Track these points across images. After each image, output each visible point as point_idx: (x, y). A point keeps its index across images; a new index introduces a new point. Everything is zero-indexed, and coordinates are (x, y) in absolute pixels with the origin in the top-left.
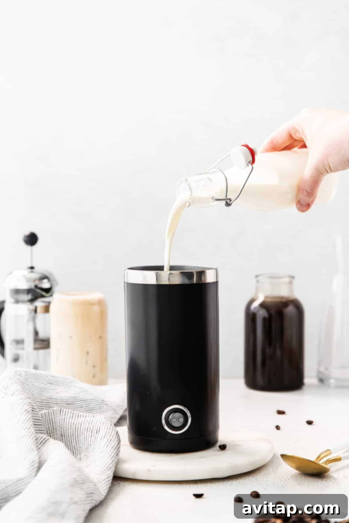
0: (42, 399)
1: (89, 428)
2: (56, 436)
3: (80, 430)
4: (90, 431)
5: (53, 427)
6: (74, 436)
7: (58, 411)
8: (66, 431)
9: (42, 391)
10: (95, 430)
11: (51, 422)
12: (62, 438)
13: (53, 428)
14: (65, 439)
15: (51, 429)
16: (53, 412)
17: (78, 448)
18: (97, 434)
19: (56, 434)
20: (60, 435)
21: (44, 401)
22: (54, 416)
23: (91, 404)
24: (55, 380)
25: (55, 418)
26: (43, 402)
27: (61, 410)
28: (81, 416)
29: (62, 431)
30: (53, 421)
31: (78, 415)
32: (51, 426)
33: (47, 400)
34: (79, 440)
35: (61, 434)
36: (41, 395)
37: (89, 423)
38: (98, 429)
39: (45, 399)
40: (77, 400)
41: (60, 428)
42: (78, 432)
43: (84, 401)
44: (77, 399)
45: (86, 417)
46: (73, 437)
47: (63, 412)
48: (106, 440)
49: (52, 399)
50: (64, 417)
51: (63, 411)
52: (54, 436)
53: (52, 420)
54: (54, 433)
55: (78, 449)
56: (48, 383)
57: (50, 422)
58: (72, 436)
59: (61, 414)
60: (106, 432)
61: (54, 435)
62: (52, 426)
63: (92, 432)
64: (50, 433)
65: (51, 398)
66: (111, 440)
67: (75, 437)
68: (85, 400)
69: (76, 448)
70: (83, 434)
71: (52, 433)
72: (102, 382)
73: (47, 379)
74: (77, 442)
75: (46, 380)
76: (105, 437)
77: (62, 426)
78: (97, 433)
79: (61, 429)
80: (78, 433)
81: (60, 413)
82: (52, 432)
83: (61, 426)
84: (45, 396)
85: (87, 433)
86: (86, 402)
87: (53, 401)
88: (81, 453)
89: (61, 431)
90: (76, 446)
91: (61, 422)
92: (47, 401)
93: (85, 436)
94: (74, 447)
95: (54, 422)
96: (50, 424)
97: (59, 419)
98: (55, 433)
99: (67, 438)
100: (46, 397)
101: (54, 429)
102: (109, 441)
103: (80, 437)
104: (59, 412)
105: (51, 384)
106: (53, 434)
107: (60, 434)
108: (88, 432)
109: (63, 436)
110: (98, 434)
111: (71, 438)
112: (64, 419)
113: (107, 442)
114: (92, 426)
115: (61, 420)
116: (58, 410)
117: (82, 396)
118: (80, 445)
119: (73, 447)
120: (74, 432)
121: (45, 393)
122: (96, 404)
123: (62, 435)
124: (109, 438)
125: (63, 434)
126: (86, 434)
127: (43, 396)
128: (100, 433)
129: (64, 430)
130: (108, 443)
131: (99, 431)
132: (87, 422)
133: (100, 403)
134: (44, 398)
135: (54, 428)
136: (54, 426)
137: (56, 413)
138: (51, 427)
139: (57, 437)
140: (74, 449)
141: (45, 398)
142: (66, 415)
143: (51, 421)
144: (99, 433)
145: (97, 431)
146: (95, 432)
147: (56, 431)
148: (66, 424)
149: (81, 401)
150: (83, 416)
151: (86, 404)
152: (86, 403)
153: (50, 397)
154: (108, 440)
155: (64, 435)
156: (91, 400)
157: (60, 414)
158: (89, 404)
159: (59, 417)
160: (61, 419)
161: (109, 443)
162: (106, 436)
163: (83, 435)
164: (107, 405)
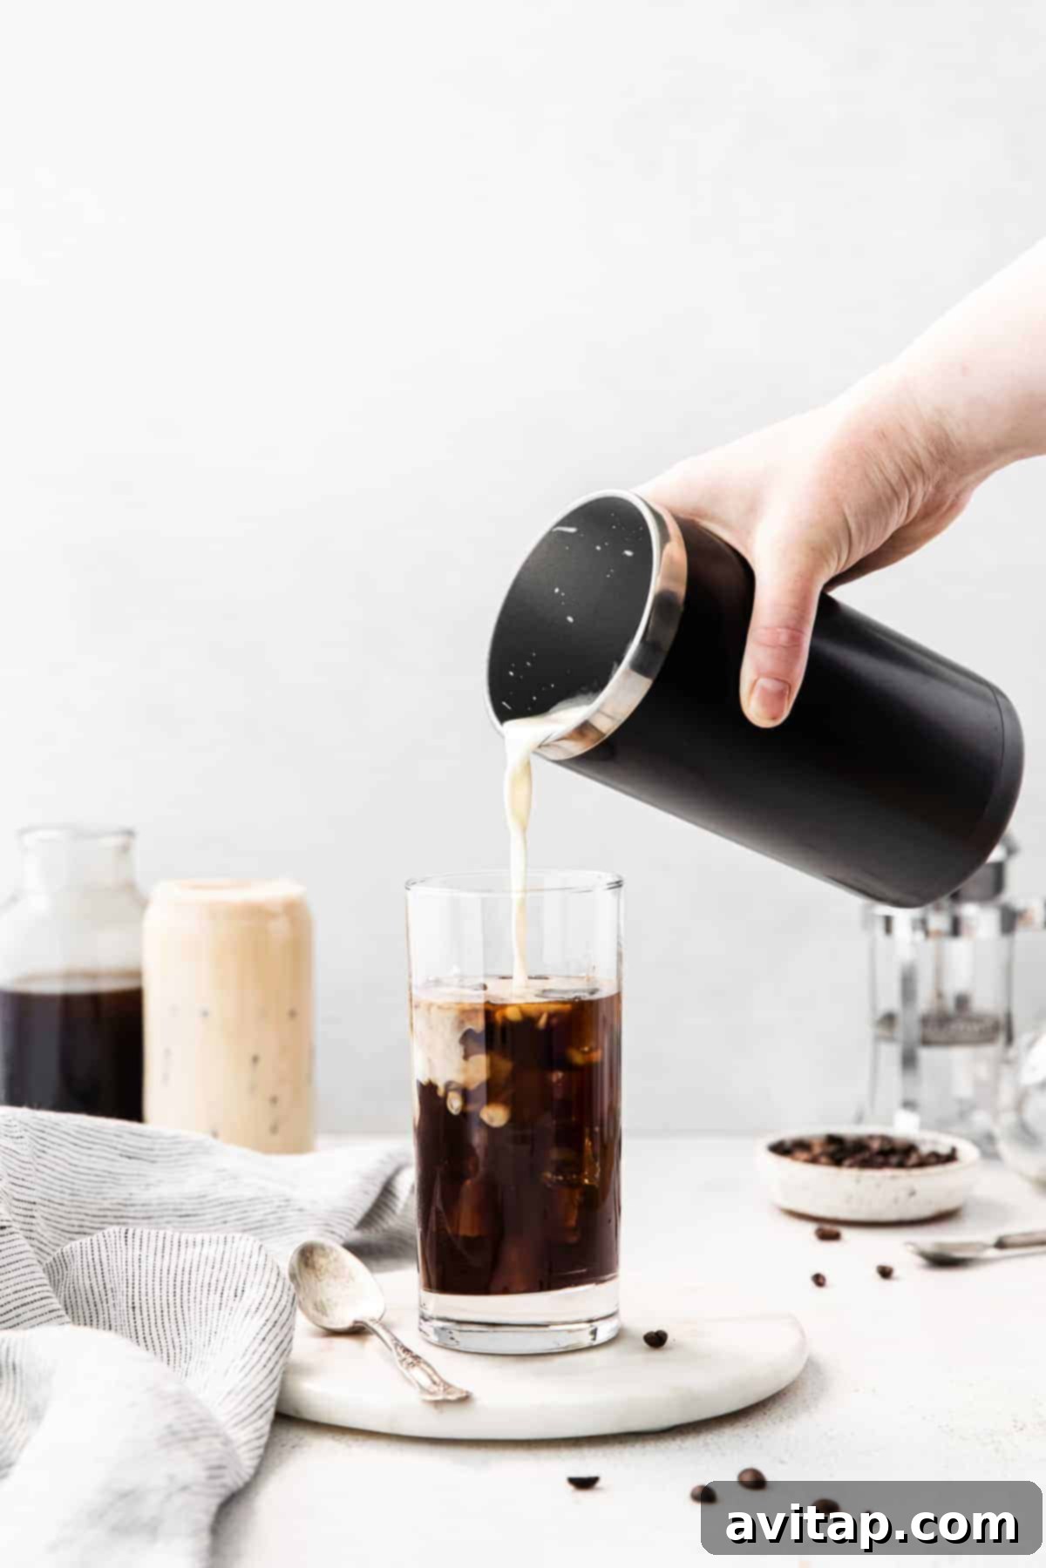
0: (102, 1207)
1: (213, 1282)
2: (115, 1310)
3: (189, 1292)
4: (216, 1290)
5: (104, 1284)
6: (172, 1309)
7: (120, 1237)
8: (147, 1295)
9: (104, 1182)
10: (230, 1287)
11: (99, 1271)
12: (134, 1314)
13: (105, 1288)
14: (142, 1319)
15: (99, 1292)
16: (105, 1241)
17: (183, 1343)
18: (238, 1299)
19: (114, 1305)
20: (127, 1307)
21: (109, 1213)
22: (107, 1251)
23: (254, 1211)
24: (145, 1146)
25: (110, 1257)
26: (105, 1216)
27: (126, 1233)
28: (187, 1243)
29: (133, 1296)
30: (105, 1266)
31: (179, 1242)
32: (97, 1281)
33: (119, 1210)
34: (187, 1320)
35: (130, 1305)
36: (98, 1193)
37: (213, 1268)
38: (241, 1285)
39: (110, 1207)
40: (211, 1204)
41: (127, 1287)
42: (182, 1296)
43: (230, 1206)
44: (209, 1201)
45: (203, 1244)
46: (169, 1312)
47: (133, 1238)
48: (262, 1321)
49: (132, 1205)
50: (137, 1252)
51: (134, 1234)
52: (108, 1310)
53: (101, 1266)
54: (107, 1303)
55: (184, 1347)
56: (121, 1155)
57: (95, 1269)
58: (165, 1309)
59: (130, 1247)
60: (265, 1295)
61: (108, 1307)
62: (101, 1283)
63: (222, 1294)
64: (95, 1302)
65: (128, 1202)
66: (276, 1322)
67: (175, 1311)
68: (232, 1203)
69: (177, 1344)
70: (198, 1300)
71: (102, 1303)
72: (300, 1146)
73: (118, 1142)
74: (181, 1327)
75: (116, 1148)
76: (258, 1308)
77: (133, 1280)
78: (236, 1296)
79: (130, 1289)
80: (182, 1299)
81: (126, 1241)
82: (101, 1299)
83: (130, 1282)
84: (112, 1198)
85: (208, 1297)
86: (236, 1208)
87: (136, 1211)
88: (190, 1357)
89: (130, 1294)
90: (176, 1340)
91: (130, 1268)
92: (119, 1214)
93: (203, 1306)
94: (173, 1342)
95: (105, 1271)
96: (96, 1277)
97: (124, 1260)
98: (111, 1302)
99: (149, 1315)
100: (115, 1201)
101: (106, 1291)
102: (269, 1325)
103: (189, 1310)
104: (123, 1239)
105: (130, 1158)
106: (105, 1304)
107: (127, 1303)
108: (211, 1298)
109: (137, 1311)
110: (241, 1299)
111: (162, 1316)
112: (140, 1259)
113: (265, 1325)
114: (222, 1277)
115: (130, 1264)
116: (117, 1234)
117: (225, 1191)
118: (188, 1335)
119: (170, 1343)
120: (171, 1298)
121: (110, 1188)
122: (269, 1210)
123: (134, 1308)
124: (271, 1315)
125: (137, 1305)
126: (204, 1302)
127: (104, 1199)
128: (244, 1298)
129: (140, 1292)
130: (266, 1329)
131: (243, 1291)
132: (206, 1263)
133: (279, 1207)
134: (106, 1204)
135: (108, 1287)
136: (107, 1281)
137: (113, 1242)
138: (97, 1284)
139: (118, 1313)
140: (171, 1347)
141: (112, 1204)
142: (144, 1247)
143: (98, 1267)
144: (242, 1296)
145: (236, 1290)
146: (232, 1294)
147: (113, 1296)
148: (147, 1273)
149: (222, 1204)
150: (194, 1242)
151: (236, 1214)
152: (236, 1211)
153: (126, 1199)
154: (267, 1320)
155: (141, 1307)
156: (250, 1200)
157: (126, 1244)
158: (245, 1212)
159: (124, 1252)
160: (130, 1260)
161: (270, 1330)
162: (262, 1307)
163: (198, 1307)
164: (301, 1210)
